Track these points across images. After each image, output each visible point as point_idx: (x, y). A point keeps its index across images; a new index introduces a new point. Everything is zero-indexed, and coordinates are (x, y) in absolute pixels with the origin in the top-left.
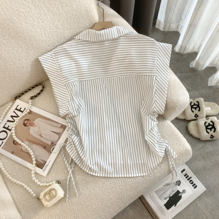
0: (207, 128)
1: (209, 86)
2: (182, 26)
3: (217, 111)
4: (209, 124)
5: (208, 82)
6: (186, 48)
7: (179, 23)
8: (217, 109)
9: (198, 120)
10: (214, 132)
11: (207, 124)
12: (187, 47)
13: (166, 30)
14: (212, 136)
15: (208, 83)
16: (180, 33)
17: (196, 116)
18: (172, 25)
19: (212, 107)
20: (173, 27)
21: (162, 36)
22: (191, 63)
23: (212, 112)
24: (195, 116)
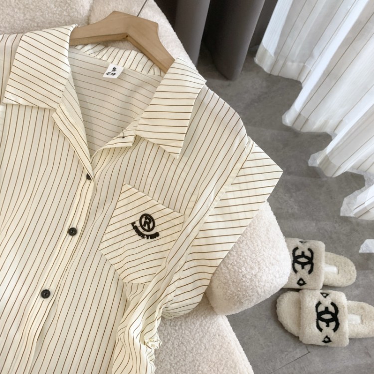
0: (319, 316)
1: (341, 214)
2: (310, 71)
3: (349, 278)
4: (327, 308)
5: (341, 206)
6: (309, 121)
7: (305, 63)
8: (351, 274)
9: (303, 293)
10: (335, 330)
11: (321, 308)
12: (311, 120)
13: (275, 73)
14: (329, 338)
15: (342, 209)
16: (303, 85)
17: (301, 282)
18: (289, 64)
19: (340, 268)
20: (291, 70)
21: (265, 84)
22: (313, 155)
23: (339, 281)
24: (298, 283)
